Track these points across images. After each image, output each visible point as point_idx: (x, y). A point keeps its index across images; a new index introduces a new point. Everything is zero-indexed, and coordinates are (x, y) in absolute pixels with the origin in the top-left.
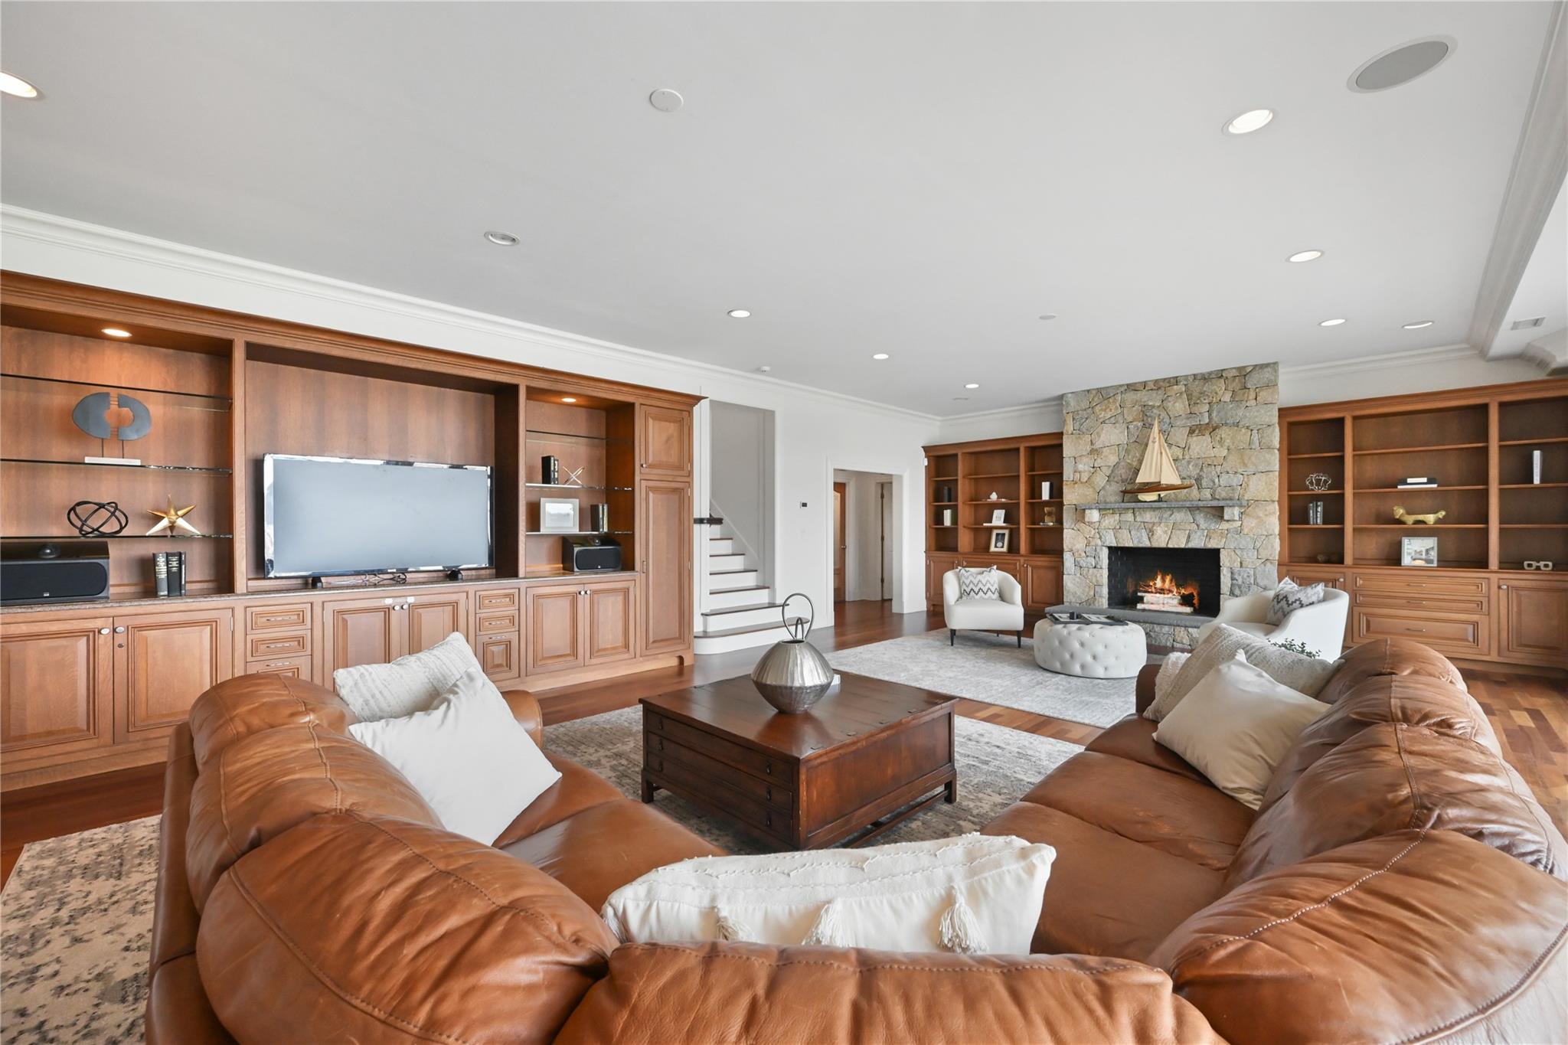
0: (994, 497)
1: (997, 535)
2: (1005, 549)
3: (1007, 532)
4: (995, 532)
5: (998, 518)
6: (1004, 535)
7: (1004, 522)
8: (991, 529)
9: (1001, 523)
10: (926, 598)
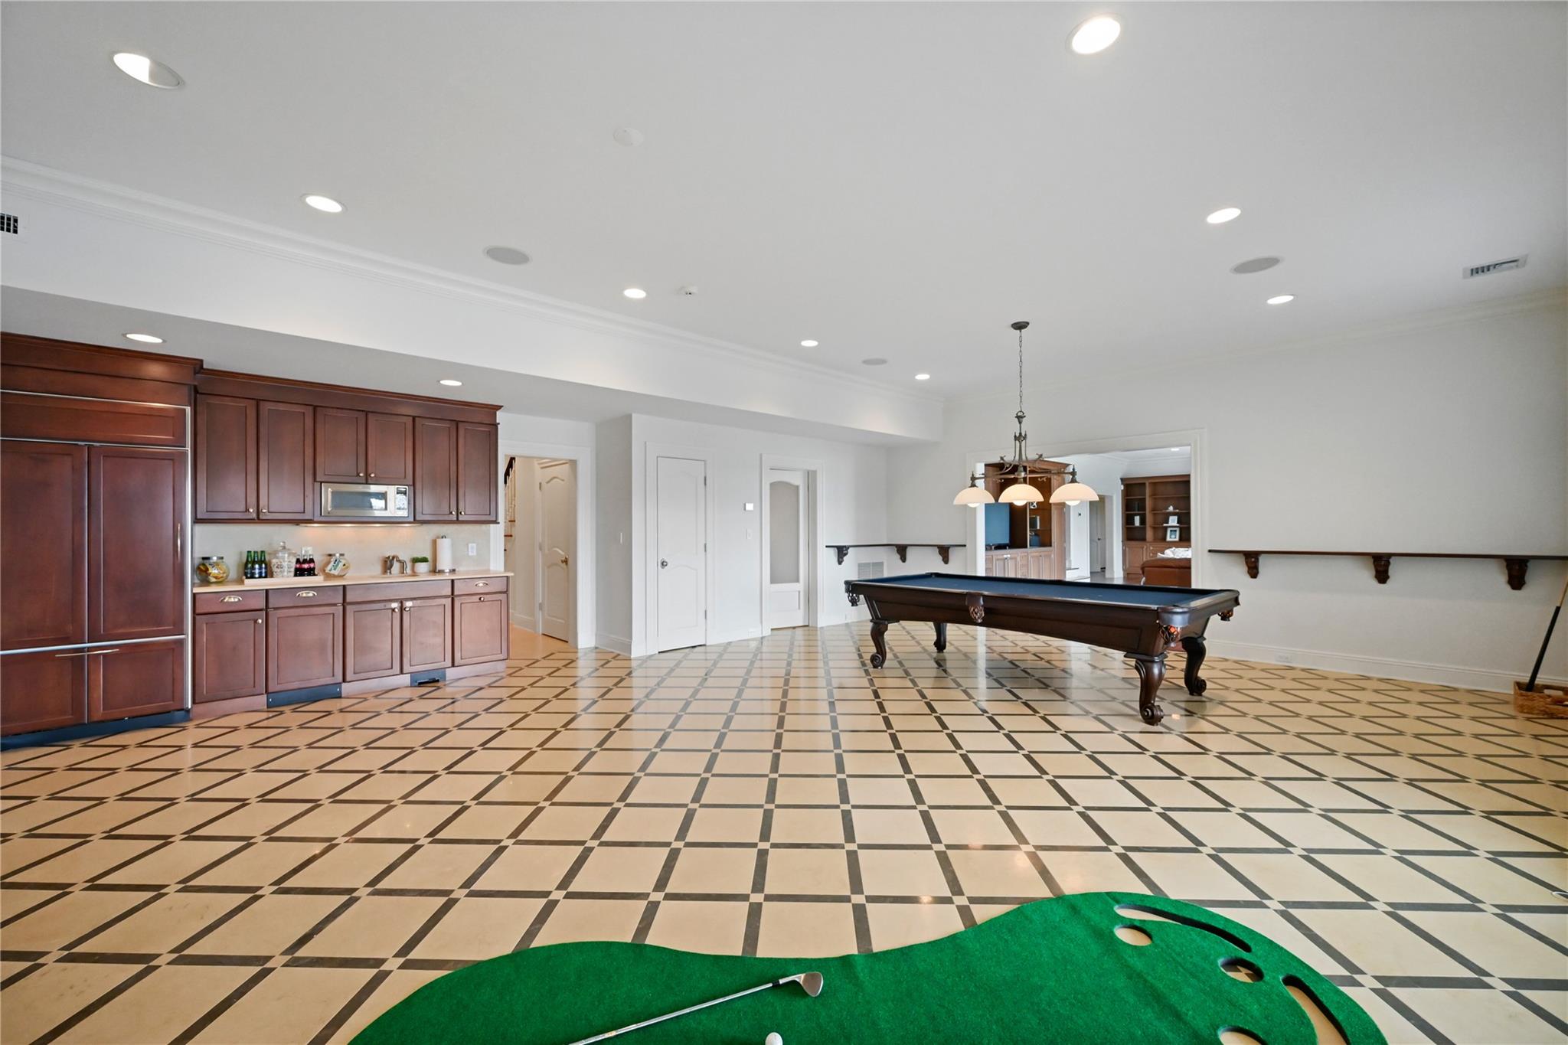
0: (1171, 509)
1: (1171, 531)
2: (1177, 539)
3: (1178, 529)
4: (1169, 530)
5: (1173, 521)
6: (1175, 531)
7: (1178, 523)
8: (1166, 528)
9: (1175, 524)
10: (1123, 570)
